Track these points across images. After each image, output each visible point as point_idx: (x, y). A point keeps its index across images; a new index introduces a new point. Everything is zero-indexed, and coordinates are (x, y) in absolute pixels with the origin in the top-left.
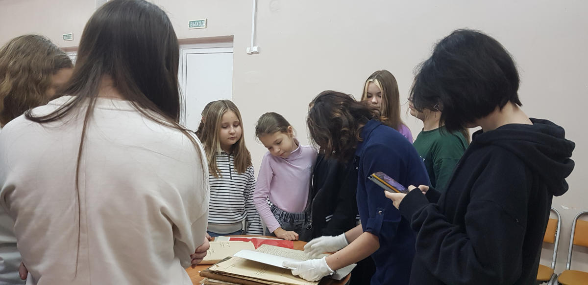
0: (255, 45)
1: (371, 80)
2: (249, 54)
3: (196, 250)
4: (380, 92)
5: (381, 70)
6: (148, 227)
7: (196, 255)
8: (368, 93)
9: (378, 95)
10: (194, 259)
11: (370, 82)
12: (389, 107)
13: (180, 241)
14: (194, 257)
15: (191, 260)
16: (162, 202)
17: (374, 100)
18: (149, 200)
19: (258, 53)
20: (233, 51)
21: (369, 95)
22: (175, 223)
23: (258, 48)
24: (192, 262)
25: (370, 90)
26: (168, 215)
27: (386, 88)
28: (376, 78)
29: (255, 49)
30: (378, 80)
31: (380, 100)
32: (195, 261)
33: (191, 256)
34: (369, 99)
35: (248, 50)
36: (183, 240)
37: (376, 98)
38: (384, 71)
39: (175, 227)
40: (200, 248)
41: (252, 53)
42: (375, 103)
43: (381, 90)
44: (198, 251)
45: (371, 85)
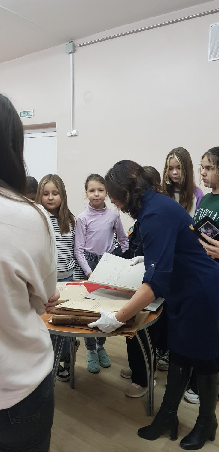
0: (74, 130)
1: (171, 156)
2: (70, 137)
3: (49, 300)
4: (179, 166)
5: (178, 147)
6: (6, 288)
7: (49, 303)
8: (169, 166)
9: (178, 167)
10: (48, 307)
11: (171, 158)
12: (187, 176)
13: (34, 295)
14: (48, 305)
15: (46, 308)
16: (16, 266)
17: (175, 172)
18: (5, 266)
19: (77, 136)
20: (56, 135)
21: (171, 168)
22: (29, 282)
23: (77, 132)
24: (46, 309)
25: (171, 164)
26: (22, 276)
27: (183, 161)
28: (176, 154)
29: (74, 133)
30: (177, 156)
31: (180, 171)
32: (49, 308)
33: (45, 305)
34: (171, 172)
35: (69, 134)
36: (36, 294)
37: (176, 170)
38: (180, 148)
39: (29, 285)
40: (52, 298)
41: (72, 136)
42: (175, 174)
43: (180, 164)
44: (51, 300)
45: (172, 161)
